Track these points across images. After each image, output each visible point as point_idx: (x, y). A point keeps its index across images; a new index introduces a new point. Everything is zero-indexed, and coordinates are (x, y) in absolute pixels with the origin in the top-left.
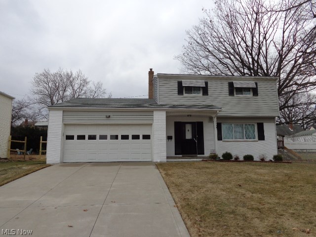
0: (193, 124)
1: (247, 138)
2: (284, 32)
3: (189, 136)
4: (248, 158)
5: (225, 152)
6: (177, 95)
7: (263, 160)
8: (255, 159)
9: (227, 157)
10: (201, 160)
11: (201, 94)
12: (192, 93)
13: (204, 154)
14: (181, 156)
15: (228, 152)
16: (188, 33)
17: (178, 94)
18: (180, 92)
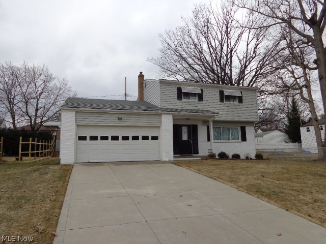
0: (189, 126)
1: (232, 140)
2: (248, 45)
3: (185, 137)
4: (236, 157)
5: (220, 152)
6: (176, 99)
7: (247, 158)
8: (241, 158)
9: (223, 156)
10: (200, 158)
11: (197, 100)
12: (189, 99)
13: (198, 153)
14: (179, 155)
15: (223, 151)
16: (161, 36)
17: (178, 99)
18: (179, 97)
